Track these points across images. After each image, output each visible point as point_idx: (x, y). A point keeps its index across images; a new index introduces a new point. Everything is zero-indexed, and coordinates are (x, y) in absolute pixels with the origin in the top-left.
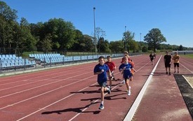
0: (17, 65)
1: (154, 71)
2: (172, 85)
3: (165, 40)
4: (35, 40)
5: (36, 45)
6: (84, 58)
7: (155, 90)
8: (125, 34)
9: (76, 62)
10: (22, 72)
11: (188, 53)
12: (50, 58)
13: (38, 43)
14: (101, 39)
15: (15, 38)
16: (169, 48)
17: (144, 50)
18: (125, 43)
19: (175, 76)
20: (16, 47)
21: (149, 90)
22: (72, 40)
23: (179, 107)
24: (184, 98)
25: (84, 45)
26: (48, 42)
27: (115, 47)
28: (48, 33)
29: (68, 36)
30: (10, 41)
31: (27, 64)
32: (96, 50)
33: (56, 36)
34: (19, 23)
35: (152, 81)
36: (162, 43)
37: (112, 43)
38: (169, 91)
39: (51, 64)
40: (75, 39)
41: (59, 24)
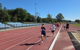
0: (2, 27)
1: (60, 30)
2: (67, 36)
3: (64, 18)
4: (10, 17)
6: (31, 25)
7: (60, 38)
8: (48, 15)
9: (28, 26)
10: (4, 30)
12: (17, 25)
13: (11, 18)
14: (38, 17)
16: (65, 21)
17: (56, 22)
18: (48, 19)
19: (68, 32)
20: (1, 19)
21: (58, 38)
22: (26, 17)
23: (70, 45)
24: (72, 41)
25: (31, 19)
26: (16, 18)
27: (44, 21)
28: (15, 14)
29: (25, 15)
31: (6, 27)
32: (36, 22)
33: (19, 15)
34: (3, 9)
35: (59, 34)
37: (43, 19)
38: (66, 38)
39: (17, 27)
40: (27, 17)
41: (20, 10)
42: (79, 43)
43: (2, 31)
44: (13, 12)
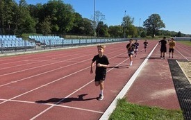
1: (149, 56)
2: (165, 69)
3: (164, 26)
4: (34, 22)
5: (35, 27)
6: (83, 41)
7: (148, 73)
8: (124, 19)
9: (75, 45)
10: (22, 53)
12: (50, 41)
13: (37, 25)
14: (101, 23)
15: (14, 19)
16: (167, 34)
17: (143, 36)
18: (124, 28)
19: (169, 60)
20: (15, 28)
21: (142, 72)
22: (72, 23)
23: (168, 87)
24: (174, 80)
25: (83, 28)
26: (47, 25)
27: (114, 32)
28: (46, 15)
29: (68, 19)
30: (9, 22)
31: (28, 45)
32: (95, 34)
33: (56, 19)
34: (18, 3)
35: (147, 64)
36: (161, 29)
37: (111, 27)
38: (161, 74)
39: (50, 46)
40: (74, 23)
41: (58, 6)
44: (41, 10)
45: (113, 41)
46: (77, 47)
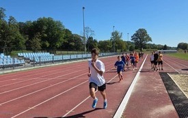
2: (158, 83)
4: (23, 39)
5: (25, 44)
6: (73, 57)
7: (142, 88)
8: (113, 34)
9: (66, 60)
10: (10, 71)
11: (171, 52)
12: (39, 57)
13: (27, 42)
14: (90, 38)
15: (3, 37)
16: (154, 47)
17: (131, 50)
18: (113, 42)
19: (161, 73)
20: (4, 45)
21: (136, 87)
22: (62, 39)
23: (165, 103)
24: (169, 94)
25: (73, 44)
26: (37, 41)
27: (104, 47)
28: (37, 31)
29: (58, 35)
31: (16, 63)
32: (86, 49)
33: (46, 35)
34: (8, 21)
35: (140, 79)
37: (100, 42)
38: (155, 88)
39: (40, 63)
40: (64, 39)
41: (48, 23)
42: (186, 99)
43: (5, 72)
45: (103, 56)
46: (67, 63)
